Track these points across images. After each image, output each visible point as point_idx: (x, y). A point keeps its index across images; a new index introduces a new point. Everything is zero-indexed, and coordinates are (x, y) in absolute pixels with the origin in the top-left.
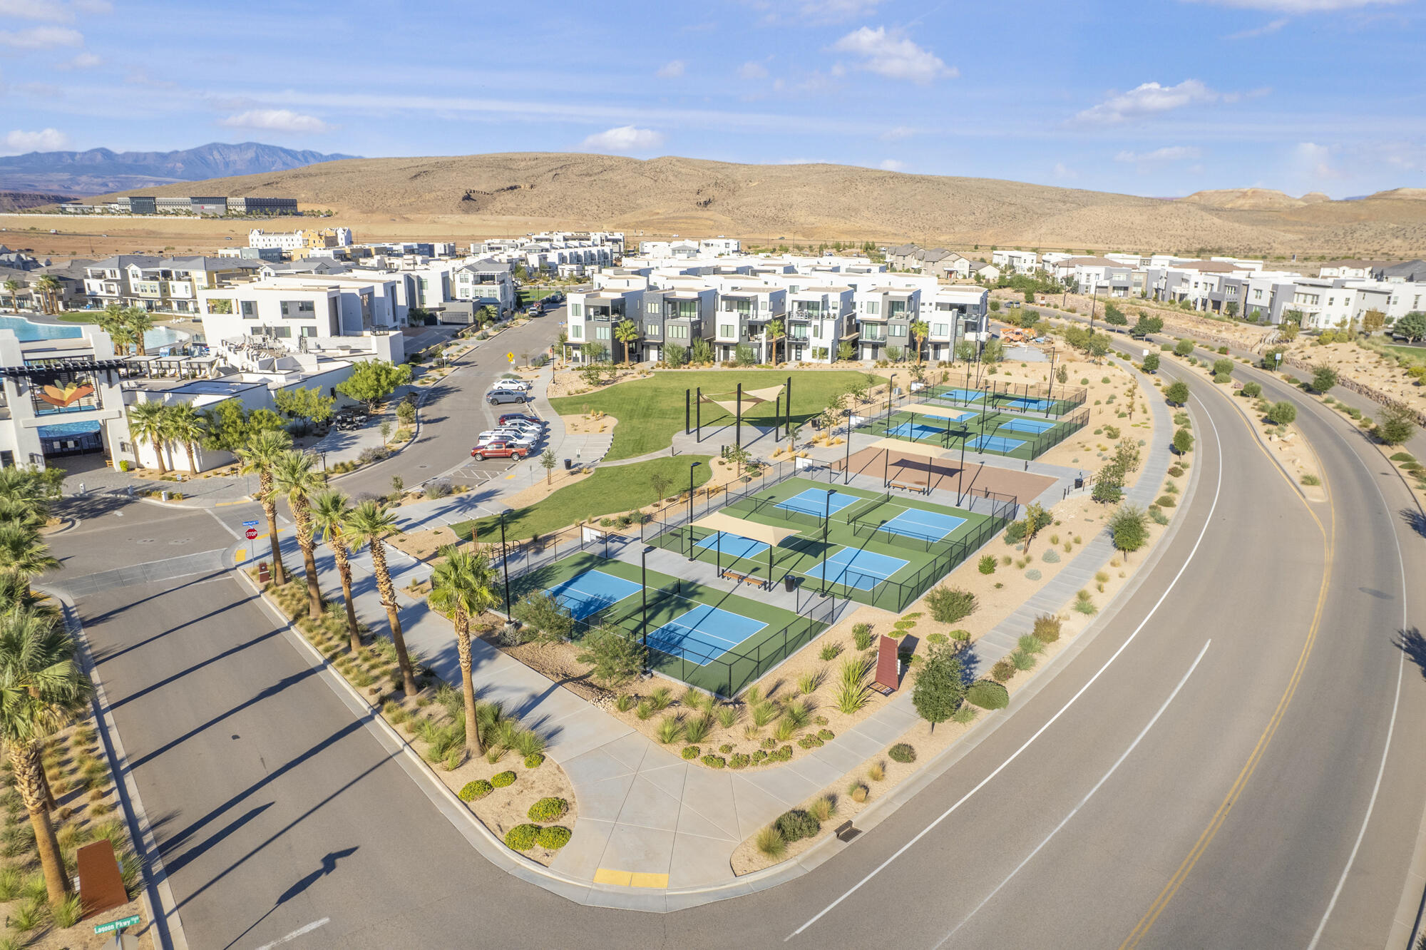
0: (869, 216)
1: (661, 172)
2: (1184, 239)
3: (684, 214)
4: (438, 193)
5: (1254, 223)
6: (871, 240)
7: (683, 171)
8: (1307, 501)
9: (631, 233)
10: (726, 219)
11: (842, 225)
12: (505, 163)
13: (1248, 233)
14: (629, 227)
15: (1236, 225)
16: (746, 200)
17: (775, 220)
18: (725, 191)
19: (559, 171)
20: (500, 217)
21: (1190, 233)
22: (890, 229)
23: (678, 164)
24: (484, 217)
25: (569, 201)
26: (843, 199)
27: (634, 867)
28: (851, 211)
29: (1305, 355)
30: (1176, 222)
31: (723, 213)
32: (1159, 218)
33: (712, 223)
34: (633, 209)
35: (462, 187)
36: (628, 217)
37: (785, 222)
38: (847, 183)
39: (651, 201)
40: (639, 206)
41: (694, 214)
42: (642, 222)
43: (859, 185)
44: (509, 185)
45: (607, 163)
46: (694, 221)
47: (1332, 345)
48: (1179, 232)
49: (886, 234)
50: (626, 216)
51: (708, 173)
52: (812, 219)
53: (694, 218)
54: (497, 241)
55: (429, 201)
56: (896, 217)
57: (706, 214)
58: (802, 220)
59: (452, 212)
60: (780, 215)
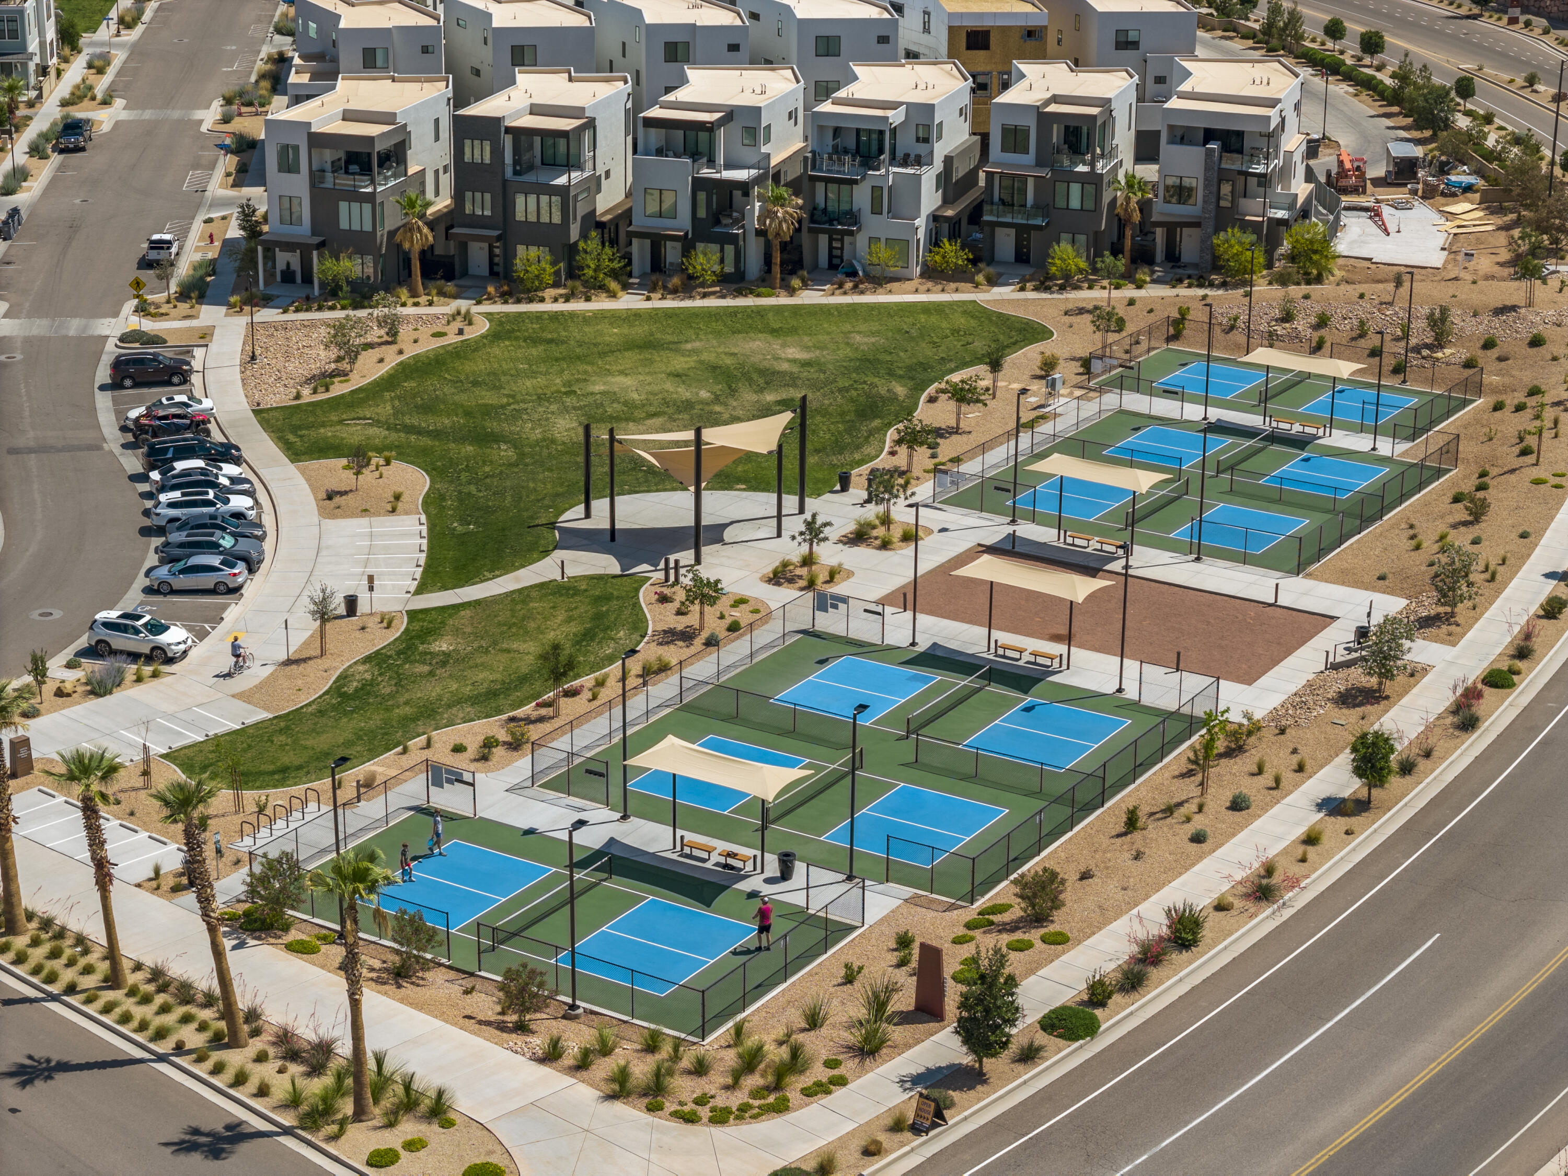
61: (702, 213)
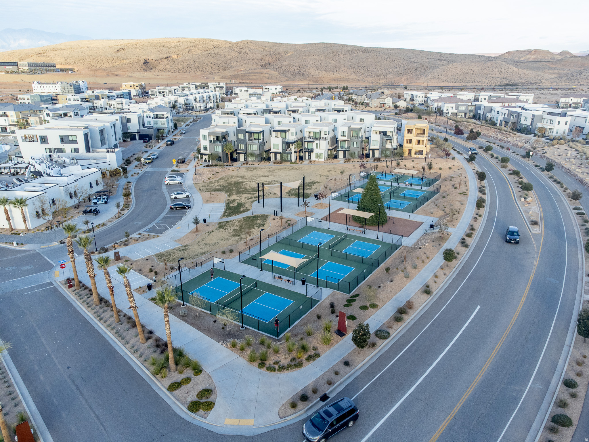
0: (345, 70)
1: (242, 48)
2: (499, 79)
3: (254, 71)
4: (131, 60)
5: (534, 69)
6: (346, 84)
7: (254, 48)
8: (531, 233)
9: (229, 81)
10: (275, 73)
11: (332, 76)
12: (163, 44)
13: (530, 75)
14: (227, 79)
15: (525, 71)
16: (285, 63)
17: (299, 73)
18: (274, 59)
19: (191, 48)
20: (163, 73)
21: (501, 76)
22: (356, 77)
23: (251, 44)
24: (155, 73)
25: (197, 65)
26: (333, 62)
27: (240, 417)
28: (336, 69)
29: (544, 151)
30: (495, 70)
31: (274, 70)
32: (487, 68)
33: (268, 75)
34: (229, 68)
35: (142, 57)
36: (227, 73)
37: (304, 74)
38: (335, 54)
39: (238, 64)
40: (232, 67)
41: (259, 71)
42: (234, 76)
43: (340, 54)
44: (166, 56)
45: (215, 43)
46: (260, 75)
47: (556, 146)
48: (496, 76)
49: (353, 80)
50: (226, 72)
51: (266, 49)
52: (317, 73)
53: (259, 73)
54: (162, 88)
55: (126, 64)
56: (358, 70)
57: (266, 71)
58: (313, 73)
59: (138, 71)
60: (302, 70)
61: (284, 148)
